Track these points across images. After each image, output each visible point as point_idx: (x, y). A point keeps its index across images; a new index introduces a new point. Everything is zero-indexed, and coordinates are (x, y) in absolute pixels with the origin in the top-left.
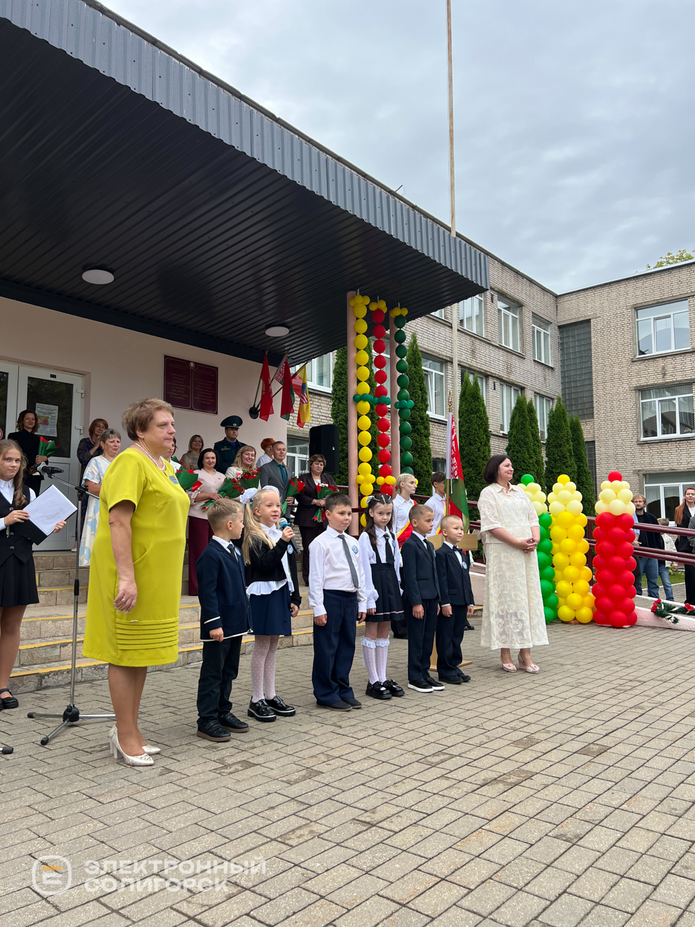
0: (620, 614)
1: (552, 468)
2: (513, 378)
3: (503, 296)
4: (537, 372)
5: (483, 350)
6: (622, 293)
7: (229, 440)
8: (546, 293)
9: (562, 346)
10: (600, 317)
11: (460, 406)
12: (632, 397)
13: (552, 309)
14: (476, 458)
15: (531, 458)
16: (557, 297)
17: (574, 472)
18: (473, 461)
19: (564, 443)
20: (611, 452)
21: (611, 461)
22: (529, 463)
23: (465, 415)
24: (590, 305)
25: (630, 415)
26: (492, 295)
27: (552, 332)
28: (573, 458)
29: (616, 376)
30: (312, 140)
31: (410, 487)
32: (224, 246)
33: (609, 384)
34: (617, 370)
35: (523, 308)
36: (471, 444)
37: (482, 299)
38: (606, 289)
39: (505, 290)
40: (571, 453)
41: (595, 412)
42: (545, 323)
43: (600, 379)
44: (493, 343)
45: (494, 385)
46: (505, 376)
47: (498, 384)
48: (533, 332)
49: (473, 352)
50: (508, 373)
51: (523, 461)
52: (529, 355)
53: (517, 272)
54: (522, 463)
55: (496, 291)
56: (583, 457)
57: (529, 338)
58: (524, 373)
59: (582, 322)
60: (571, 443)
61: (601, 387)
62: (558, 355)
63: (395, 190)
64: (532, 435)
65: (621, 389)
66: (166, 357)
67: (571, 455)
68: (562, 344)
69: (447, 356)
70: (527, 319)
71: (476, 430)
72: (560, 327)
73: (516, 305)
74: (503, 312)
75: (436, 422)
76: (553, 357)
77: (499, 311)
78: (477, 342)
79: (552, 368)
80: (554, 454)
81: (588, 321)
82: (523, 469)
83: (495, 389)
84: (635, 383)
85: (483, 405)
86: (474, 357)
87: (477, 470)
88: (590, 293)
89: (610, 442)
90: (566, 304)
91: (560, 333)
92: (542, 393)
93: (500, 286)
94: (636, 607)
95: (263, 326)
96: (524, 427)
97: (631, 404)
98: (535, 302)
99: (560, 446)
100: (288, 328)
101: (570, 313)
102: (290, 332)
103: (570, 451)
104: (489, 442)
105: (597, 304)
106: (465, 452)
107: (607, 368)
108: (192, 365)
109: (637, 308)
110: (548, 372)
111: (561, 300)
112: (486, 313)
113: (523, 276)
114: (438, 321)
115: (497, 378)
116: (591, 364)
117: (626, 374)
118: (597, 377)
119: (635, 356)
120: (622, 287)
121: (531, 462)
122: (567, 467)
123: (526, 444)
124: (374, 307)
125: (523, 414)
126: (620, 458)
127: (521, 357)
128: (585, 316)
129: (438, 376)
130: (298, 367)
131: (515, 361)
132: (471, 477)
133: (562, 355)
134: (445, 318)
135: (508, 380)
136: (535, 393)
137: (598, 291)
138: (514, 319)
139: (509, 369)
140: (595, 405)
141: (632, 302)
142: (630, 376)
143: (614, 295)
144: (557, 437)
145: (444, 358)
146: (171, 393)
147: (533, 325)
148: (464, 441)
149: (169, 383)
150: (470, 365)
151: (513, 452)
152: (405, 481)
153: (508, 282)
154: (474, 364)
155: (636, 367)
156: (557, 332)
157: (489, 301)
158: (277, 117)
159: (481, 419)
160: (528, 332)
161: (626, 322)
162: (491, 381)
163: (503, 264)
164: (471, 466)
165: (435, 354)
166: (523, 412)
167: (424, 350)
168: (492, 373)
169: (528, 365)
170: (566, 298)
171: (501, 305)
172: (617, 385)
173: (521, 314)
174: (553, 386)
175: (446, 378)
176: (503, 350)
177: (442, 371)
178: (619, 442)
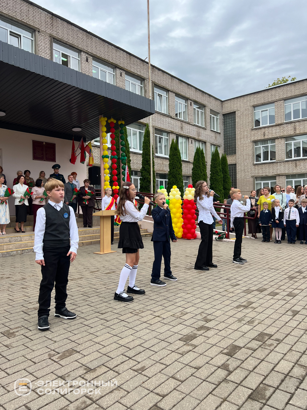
0: (190, 235)
1: (212, 176)
2: (201, 138)
3: (196, 102)
4: (212, 135)
5: (186, 126)
6: (249, 100)
7: (55, 173)
8: (217, 100)
9: (225, 123)
10: (239, 110)
11: (170, 153)
12: (251, 144)
13: (220, 107)
14: (176, 174)
15: (202, 173)
16: (222, 101)
17: (221, 178)
18: (174, 175)
19: (217, 166)
20: (243, 169)
21: (243, 172)
22: (200, 175)
23: (172, 156)
24: (235, 105)
25: (250, 153)
26: (191, 103)
27: (220, 117)
28: (221, 172)
29: (245, 136)
30: (105, 40)
31: (109, 192)
32: (57, 95)
33: (242, 140)
34: (246, 133)
35: (206, 107)
36: (174, 169)
37: (186, 104)
38: (242, 98)
39: (197, 100)
40: (220, 170)
41: (237, 151)
42: (216, 113)
43: (239, 137)
44: (191, 124)
45: (192, 142)
46: (197, 137)
47: (193, 141)
48: (211, 118)
49: (182, 128)
50: (198, 136)
51: (198, 174)
52: (208, 128)
53: (203, 92)
54: (198, 175)
55: (193, 101)
56: (227, 171)
57: (208, 121)
58: (206, 135)
59: (232, 113)
60: (221, 166)
61: (239, 141)
62: (222, 127)
63: (144, 60)
64: (202, 163)
65: (247, 142)
66: (33, 141)
67: (220, 171)
68: (224, 122)
69: (169, 130)
70: (207, 112)
71: (176, 163)
72: (223, 115)
73: (202, 106)
74: (196, 110)
75: (164, 159)
76: (220, 128)
77: (195, 109)
78: (184, 124)
79: (220, 133)
80: (213, 170)
81: (235, 112)
82: (198, 178)
83: (192, 143)
84: (253, 139)
85: (179, 152)
86: (182, 130)
87: (176, 179)
88: (236, 100)
89: (242, 164)
90: (226, 105)
91: (224, 117)
92: (214, 144)
93: (194, 99)
94: (196, 232)
95: (71, 127)
96: (199, 160)
97: (251, 148)
98: (211, 105)
99: (216, 167)
100: (81, 128)
101: (228, 108)
102: (82, 129)
103: (220, 169)
104: (181, 167)
105: (238, 105)
106: (171, 172)
107: (242, 133)
108: (44, 143)
109: (254, 107)
110: (218, 135)
111: (224, 103)
112: (188, 111)
113: (206, 93)
114: (165, 115)
115: (193, 139)
116: (236, 131)
117: (249, 135)
118: (238, 137)
119: (253, 127)
120: (248, 97)
121: (201, 174)
122: (218, 176)
123: (199, 167)
124: (109, 122)
125: (199, 155)
126: (246, 171)
127: (205, 129)
128: (233, 110)
129: (166, 139)
130: (89, 142)
131: (202, 131)
132: (174, 182)
133: (224, 127)
134: (169, 114)
135: (198, 139)
136: (211, 144)
137: (239, 99)
138: (202, 113)
139: (199, 134)
140: (237, 148)
141: (252, 104)
142: (251, 136)
143: (245, 101)
144: (214, 164)
145: (168, 131)
146: (36, 155)
147: (210, 114)
148: (171, 167)
149: (35, 151)
150: (180, 134)
151: (194, 170)
152: (107, 191)
153: (199, 97)
154: (182, 133)
155: (253, 132)
156: (222, 117)
157: (189, 105)
158: (88, 31)
159: (178, 158)
160: (208, 118)
161: (250, 112)
162: (190, 140)
163: (196, 88)
164: (174, 178)
165: (164, 130)
166: (199, 154)
167: (159, 128)
168: (190, 136)
169: (208, 132)
170: (226, 102)
171: (195, 106)
172: (246, 140)
173: (205, 110)
174: (220, 140)
175: (169, 139)
176: (196, 126)
177: (167, 137)
178: (246, 164)
